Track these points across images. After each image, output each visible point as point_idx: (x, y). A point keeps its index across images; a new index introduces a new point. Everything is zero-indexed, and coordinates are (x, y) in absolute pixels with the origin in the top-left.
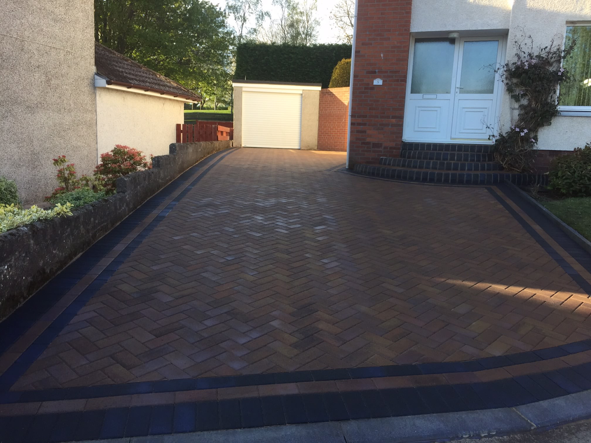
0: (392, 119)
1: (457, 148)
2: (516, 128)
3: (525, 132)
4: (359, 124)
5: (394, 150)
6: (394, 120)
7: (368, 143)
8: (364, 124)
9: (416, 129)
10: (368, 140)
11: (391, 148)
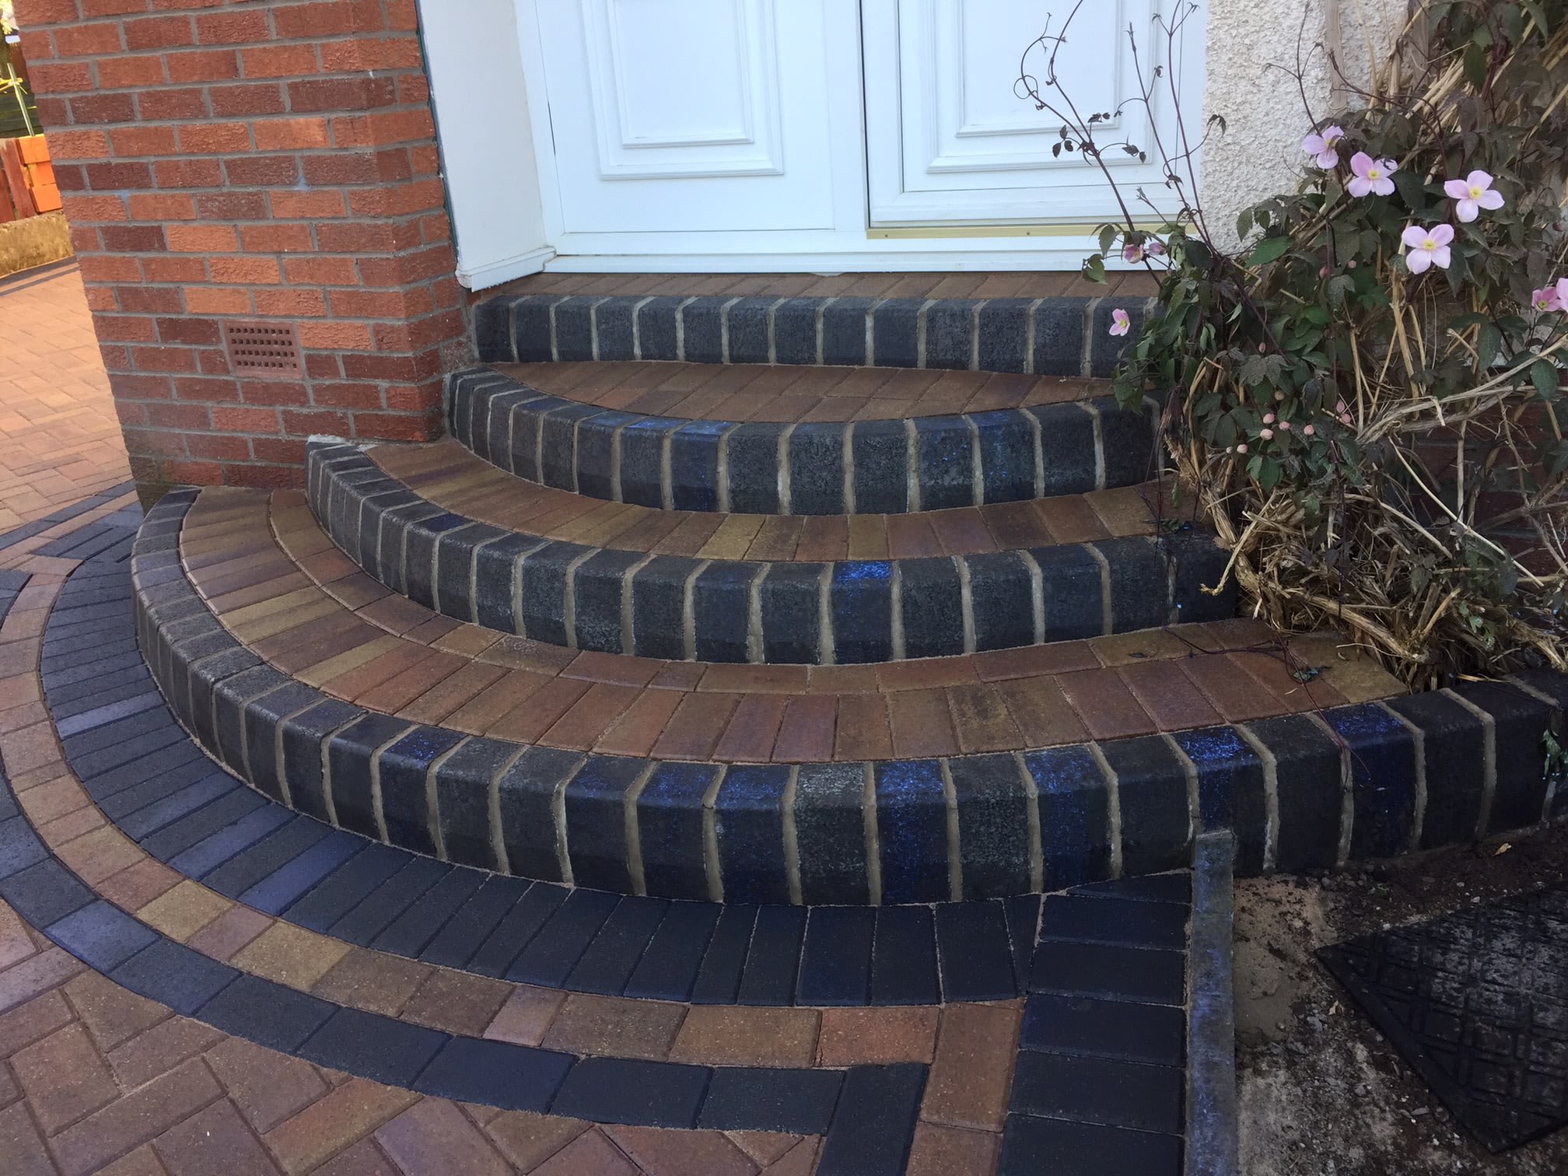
0: (301, 119)
1: (869, 337)
2: (1359, 160)
3: (1467, 212)
4: (105, 176)
5: (383, 384)
6: (315, 119)
7: (201, 330)
8: (132, 176)
9: (614, 162)
10: (197, 301)
11: (356, 365)
